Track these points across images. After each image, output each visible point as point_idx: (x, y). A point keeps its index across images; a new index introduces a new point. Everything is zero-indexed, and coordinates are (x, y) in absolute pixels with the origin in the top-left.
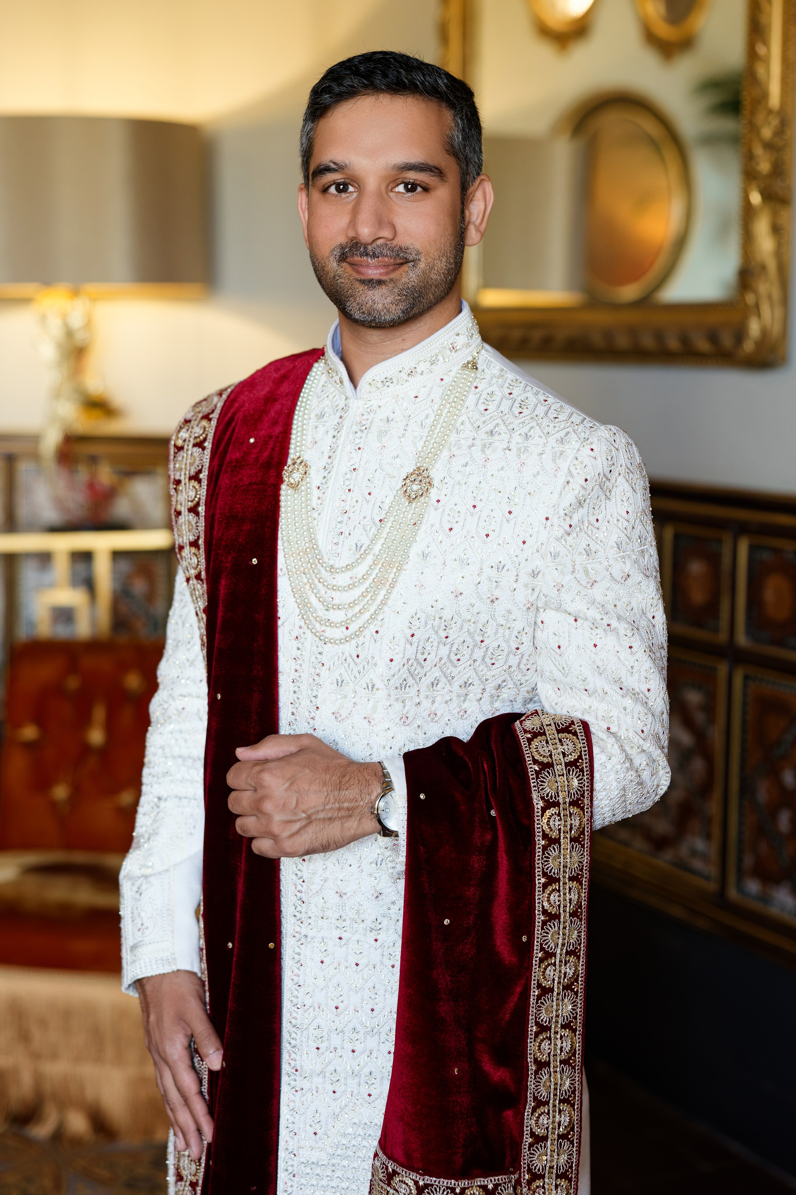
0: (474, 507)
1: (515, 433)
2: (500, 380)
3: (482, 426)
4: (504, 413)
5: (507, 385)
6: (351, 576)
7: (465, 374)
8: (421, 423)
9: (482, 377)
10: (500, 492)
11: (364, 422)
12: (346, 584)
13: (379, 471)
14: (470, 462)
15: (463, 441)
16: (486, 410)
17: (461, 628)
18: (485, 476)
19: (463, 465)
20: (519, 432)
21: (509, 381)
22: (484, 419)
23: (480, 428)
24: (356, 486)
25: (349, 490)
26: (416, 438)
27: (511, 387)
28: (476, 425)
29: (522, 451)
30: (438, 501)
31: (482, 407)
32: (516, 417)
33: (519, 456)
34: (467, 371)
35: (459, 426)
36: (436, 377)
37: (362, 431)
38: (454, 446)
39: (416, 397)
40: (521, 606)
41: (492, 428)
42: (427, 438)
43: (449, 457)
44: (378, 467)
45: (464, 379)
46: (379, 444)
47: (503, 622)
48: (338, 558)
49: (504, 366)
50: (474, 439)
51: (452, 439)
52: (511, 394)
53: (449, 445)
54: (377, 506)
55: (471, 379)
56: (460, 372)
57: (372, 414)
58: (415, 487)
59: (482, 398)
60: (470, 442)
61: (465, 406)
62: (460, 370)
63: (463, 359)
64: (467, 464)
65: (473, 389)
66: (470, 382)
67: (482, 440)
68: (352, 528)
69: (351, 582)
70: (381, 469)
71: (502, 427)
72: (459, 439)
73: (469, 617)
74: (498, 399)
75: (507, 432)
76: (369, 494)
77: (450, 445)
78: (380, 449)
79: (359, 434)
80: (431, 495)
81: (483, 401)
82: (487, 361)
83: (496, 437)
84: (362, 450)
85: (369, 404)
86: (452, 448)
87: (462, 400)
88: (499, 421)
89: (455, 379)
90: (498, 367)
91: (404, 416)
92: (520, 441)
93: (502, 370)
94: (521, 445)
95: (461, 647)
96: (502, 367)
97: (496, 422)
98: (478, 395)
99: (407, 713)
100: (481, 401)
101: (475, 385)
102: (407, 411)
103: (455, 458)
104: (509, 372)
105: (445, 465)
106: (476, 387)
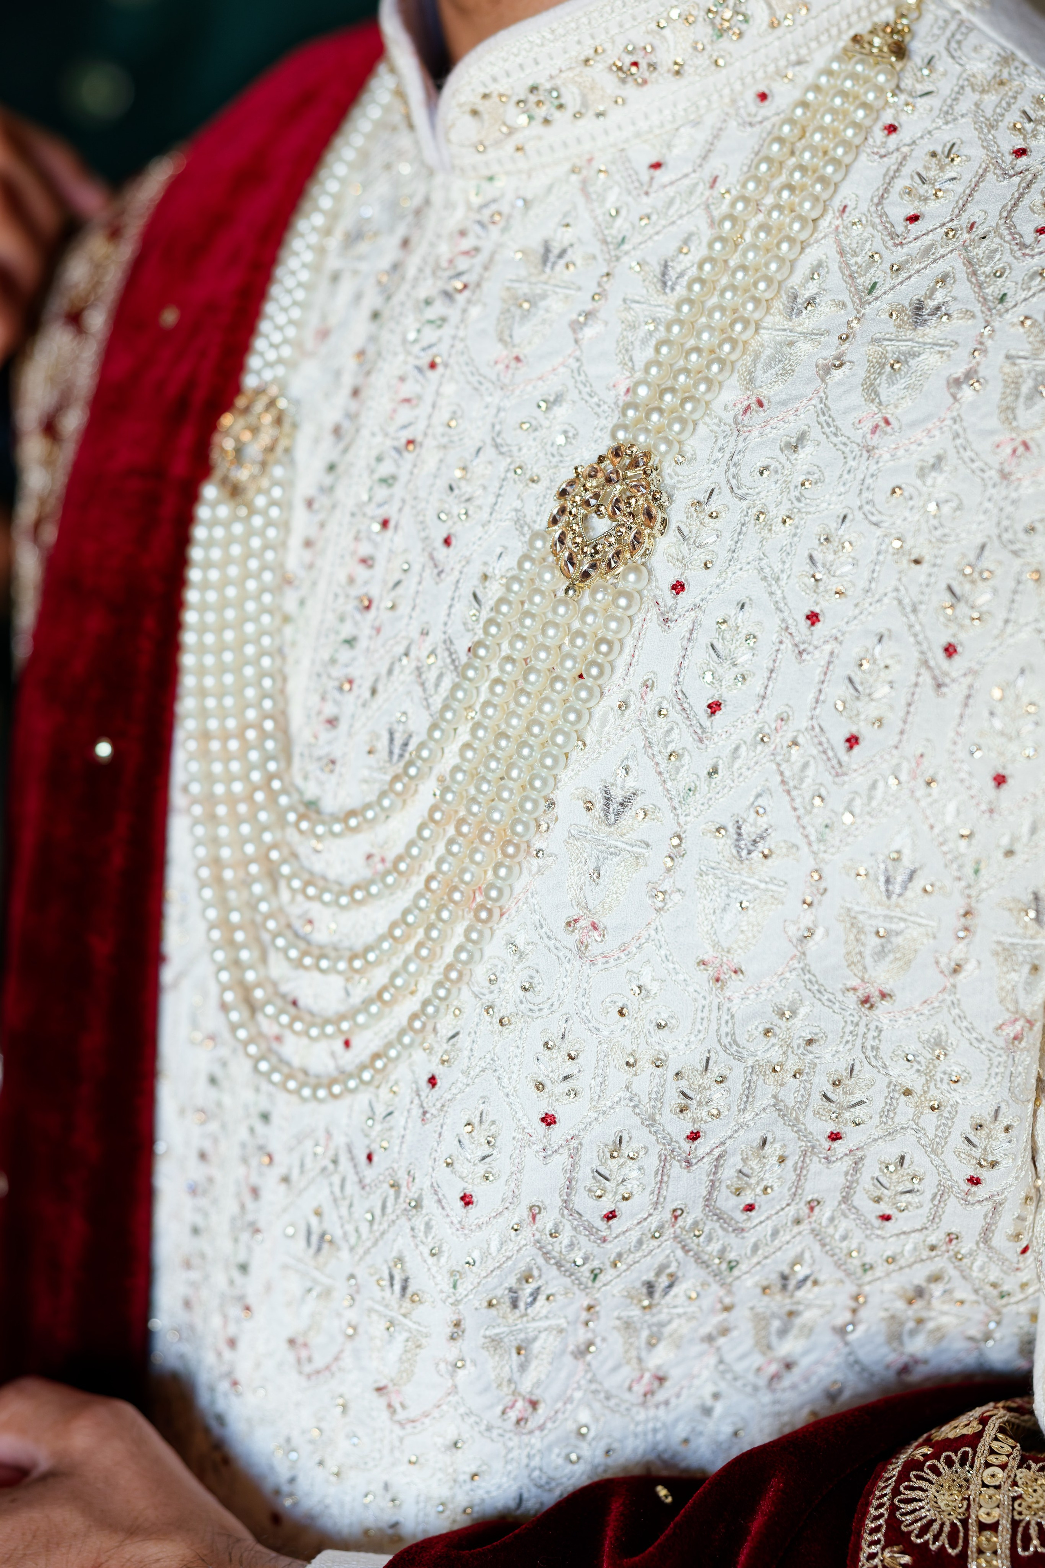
0: (813, 618)
1: (1008, 316)
2: (990, 100)
3: (886, 282)
4: (980, 231)
5: (1013, 116)
6: (368, 849)
7: (854, 76)
8: (658, 270)
9: (920, 88)
10: (917, 562)
11: (463, 264)
12: (350, 880)
13: (489, 452)
14: (815, 433)
15: (804, 347)
16: (914, 219)
17: (749, 1094)
18: (866, 495)
19: (788, 445)
20: (1022, 309)
21: (1025, 103)
22: (900, 255)
23: (877, 293)
24: (407, 509)
25: (385, 524)
26: (633, 327)
27: (1029, 126)
28: (864, 281)
29: (1025, 389)
30: (678, 587)
31: (898, 211)
32: (1023, 246)
33: (1008, 413)
34: (861, 62)
35: (803, 285)
36: (738, 86)
37: (448, 295)
38: (768, 366)
39: (657, 166)
40: (986, 1029)
41: (921, 293)
42: (669, 329)
43: (740, 407)
44: (489, 441)
45: (844, 94)
46: (499, 351)
47: (917, 1083)
48: (334, 779)
49: (1022, 46)
50: (843, 339)
51: (765, 335)
52: (1020, 153)
53: (748, 359)
54: (466, 591)
55: (871, 96)
56: (835, 66)
57: (494, 231)
58: (601, 525)
59: (906, 171)
60: (829, 350)
61: (837, 203)
62: (837, 58)
63: (854, 18)
64: (802, 437)
65: (879, 134)
66: (865, 105)
67: (874, 341)
68: (384, 671)
69: (367, 873)
70: (497, 446)
71: (963, 289)
72: (792, 336)
73: (775, 1055)
74: (968, 176)
75: (977, 308)
76: (447, 542)
77: (755, 362)
78: (500, 367)
79: (439, 308)
80: (657, 561)
81: (907, 183)
82: (953, 26)
83: (932, 331)
84: (440, 369)
85: (491, 191)
86: (759, 373)
87: (823, 180)
88: (954, 263)
89: (811, 96)
90: (990, 50)
91: (605, 242)
92: (1024, 349)
93: (1006, 60)
94: (1025, 365)
95: (754, 1163)
96: (1010, 46)
97: (941, 267)
98: (891, 161)
99: (538, 1384)
100: (900, 184)
101: (888, 118)
102: (619, 222)
103: (761, 415)
104: (1032, 67)
105: (721, 442)
106: (892, 129)
